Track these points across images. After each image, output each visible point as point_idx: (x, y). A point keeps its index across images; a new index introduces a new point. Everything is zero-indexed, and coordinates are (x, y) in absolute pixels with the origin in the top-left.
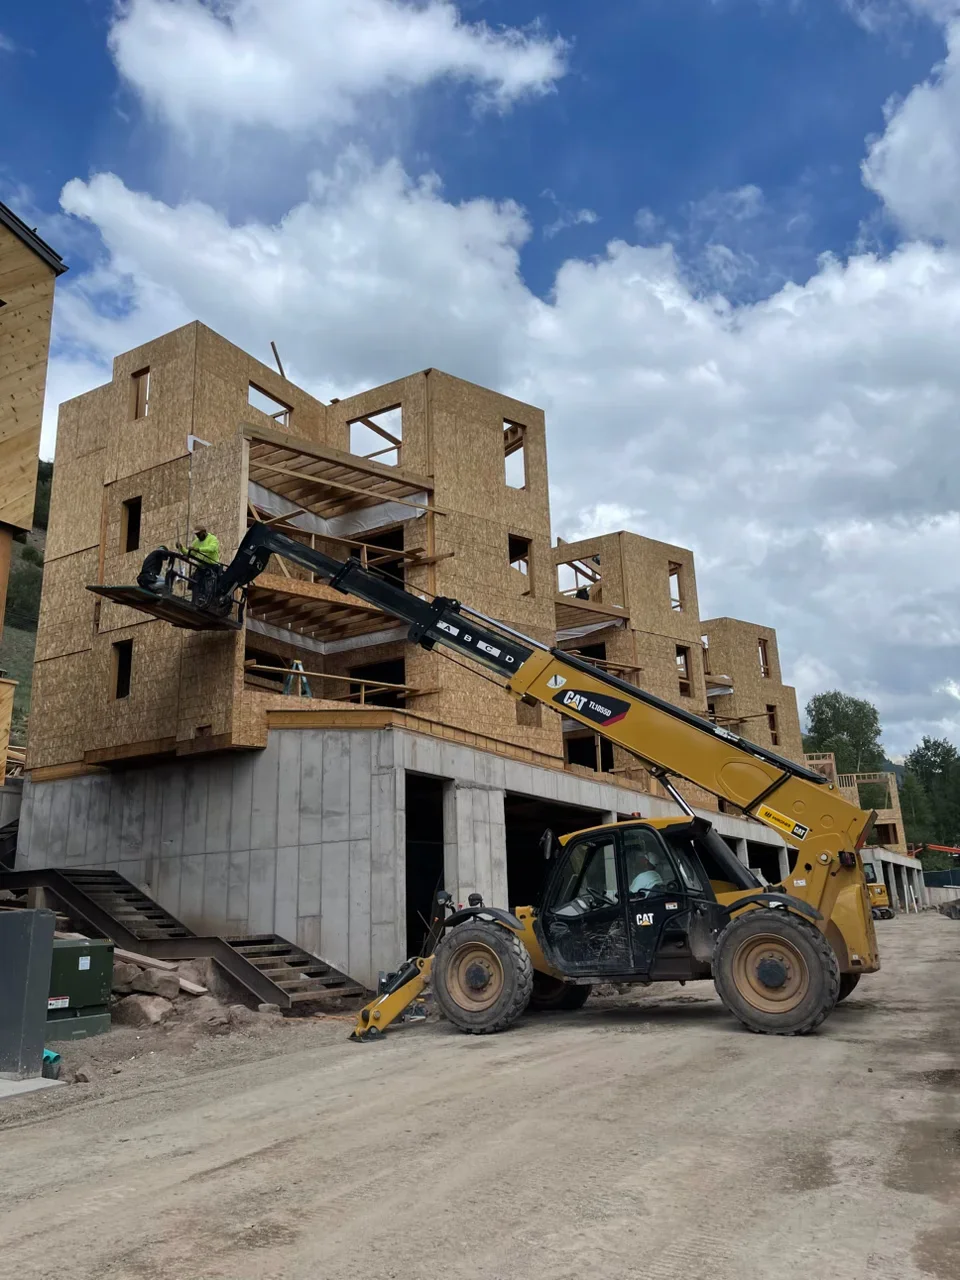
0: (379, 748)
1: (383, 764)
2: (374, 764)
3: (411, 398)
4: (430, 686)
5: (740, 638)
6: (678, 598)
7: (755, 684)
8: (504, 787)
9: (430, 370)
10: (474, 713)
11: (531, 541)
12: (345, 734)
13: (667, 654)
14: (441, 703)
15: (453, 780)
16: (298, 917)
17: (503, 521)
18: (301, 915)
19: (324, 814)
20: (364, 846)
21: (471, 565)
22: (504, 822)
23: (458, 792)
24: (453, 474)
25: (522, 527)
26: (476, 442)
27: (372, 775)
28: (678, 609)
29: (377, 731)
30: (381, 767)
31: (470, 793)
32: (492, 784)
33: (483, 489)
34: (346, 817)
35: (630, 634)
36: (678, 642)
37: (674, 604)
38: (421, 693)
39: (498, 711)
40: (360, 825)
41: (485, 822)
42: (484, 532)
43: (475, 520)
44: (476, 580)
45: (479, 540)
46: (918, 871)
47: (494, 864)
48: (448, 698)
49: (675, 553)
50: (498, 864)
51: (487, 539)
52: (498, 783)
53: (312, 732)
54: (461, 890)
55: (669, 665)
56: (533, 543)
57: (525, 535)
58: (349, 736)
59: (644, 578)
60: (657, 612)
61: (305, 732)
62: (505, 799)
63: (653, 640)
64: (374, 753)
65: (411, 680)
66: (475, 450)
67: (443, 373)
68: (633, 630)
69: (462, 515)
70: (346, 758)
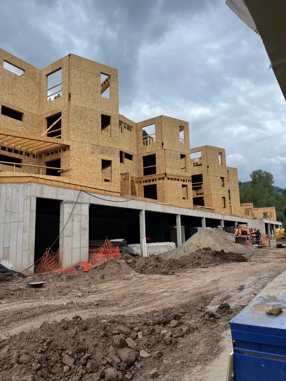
0: (27, 190)
1: (27, 195)
2: (25, 195)
3: (65, 65)
4: (67, 168)
5: (212, 152)
6: (184, 139)
7: (217, 167)
8: (89, 203)
9: (70, 54)
10: (85, 177)
11: (110, 117)
12: (18, 184)
13: (177, 157)
14: (71, 174)
15: (63, 201)
16: (4, 248)
17: (99, 110)
18: (4, 247)
19: (12, 213)
20: (22, 223)
21: (85, 125)
22: (88, 215)
23: (65, 205)
24: (79, 92)
25: (107, 112)
26: (89, 81)
27: (25, 199)
28: (183, 142)
29: (26, 184)
30: (27, 197)
31: (72, 205)
32: (83, 202)
33: (91, 98)
34: (17, 214)
35: (163, 150)
36: (181, 153)
37: (181, 141)
38: (64, 170)
39: (94, 176)
40: (21, 217)
41: (78, 215)
42: (91, 113)
43: (87, 109)
44: (87, 130)
45: (89, 116)
46: (280, 226)
47: (82, 229)
48: (74, 172)
49: (182, 123)
50: (84, 229)
51: (92, 116)
52: (86, 201)
53: (9, 184)
54: (64, 238)
55: (177, 161)
56: (111, 117)
57: (108, 115)
58: (19, 185)
59: (170, 132)
60: (174, 143)
61: (8, 184)
62: (89, 207)
63: (172, 152)
64: (25, 191)
65: (62, 166)
66: (88, 84)
67: (76, 55)
68: (165, 149)
69: (82, 107)
70: (18, 193)
